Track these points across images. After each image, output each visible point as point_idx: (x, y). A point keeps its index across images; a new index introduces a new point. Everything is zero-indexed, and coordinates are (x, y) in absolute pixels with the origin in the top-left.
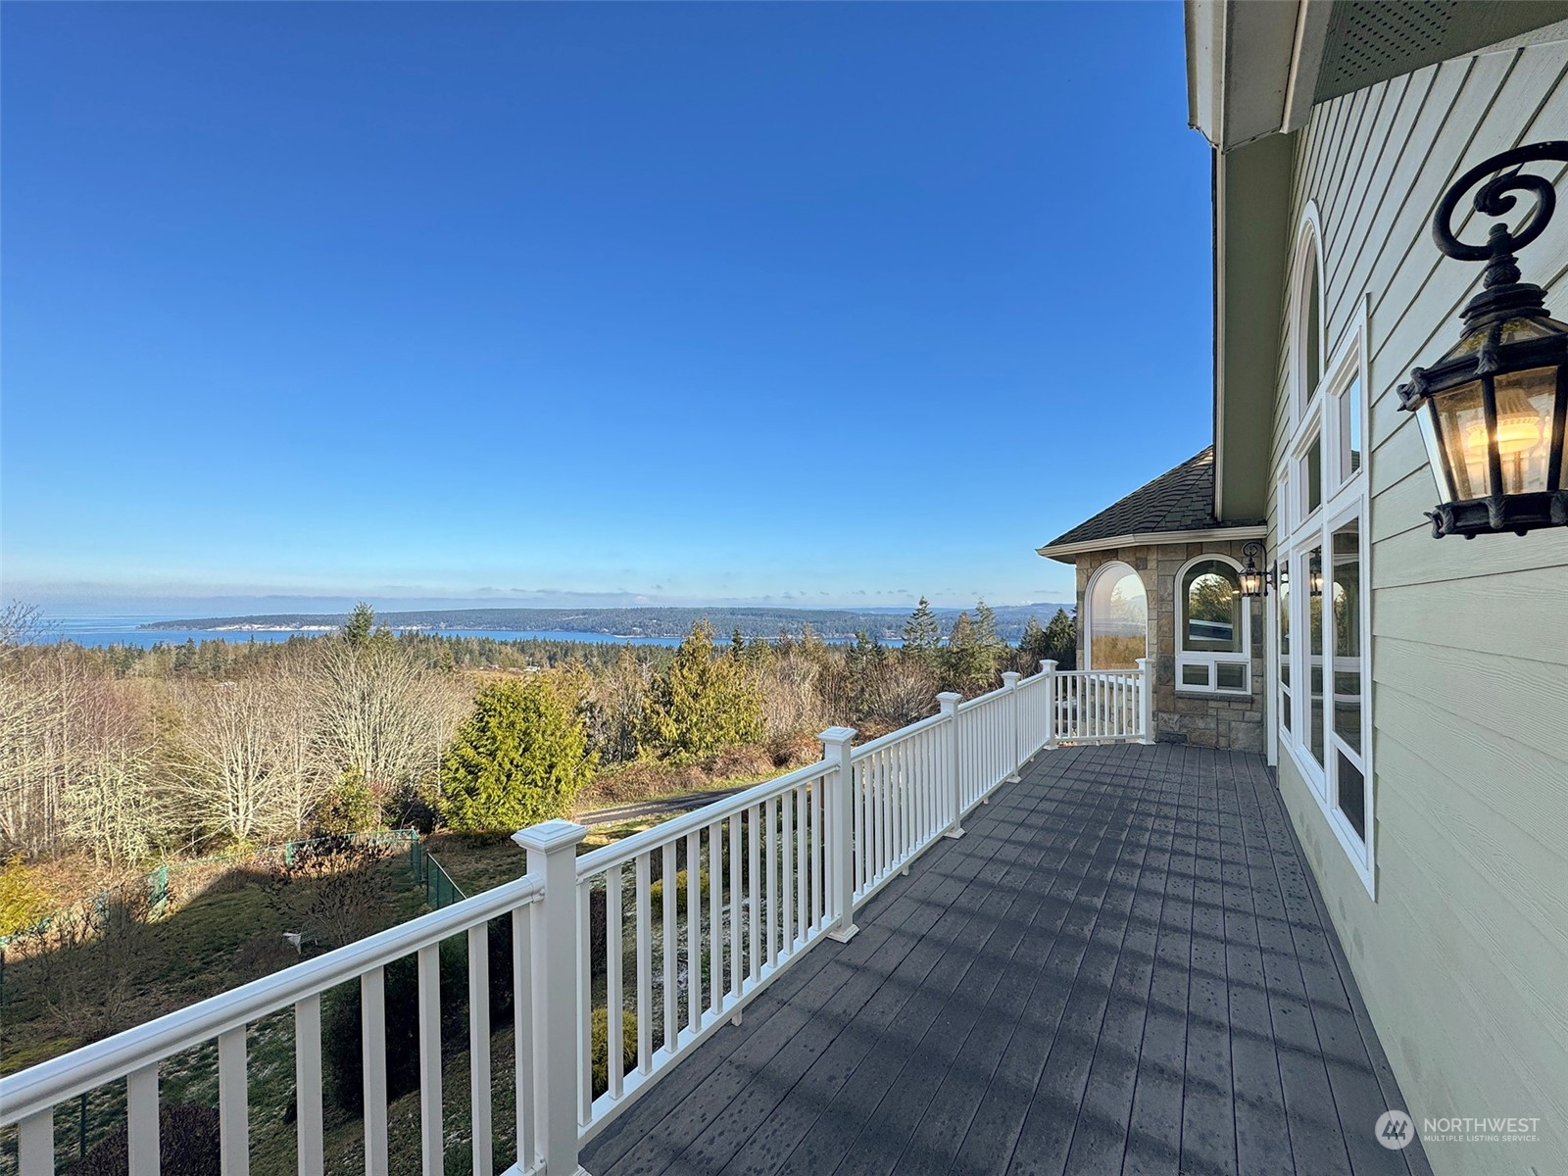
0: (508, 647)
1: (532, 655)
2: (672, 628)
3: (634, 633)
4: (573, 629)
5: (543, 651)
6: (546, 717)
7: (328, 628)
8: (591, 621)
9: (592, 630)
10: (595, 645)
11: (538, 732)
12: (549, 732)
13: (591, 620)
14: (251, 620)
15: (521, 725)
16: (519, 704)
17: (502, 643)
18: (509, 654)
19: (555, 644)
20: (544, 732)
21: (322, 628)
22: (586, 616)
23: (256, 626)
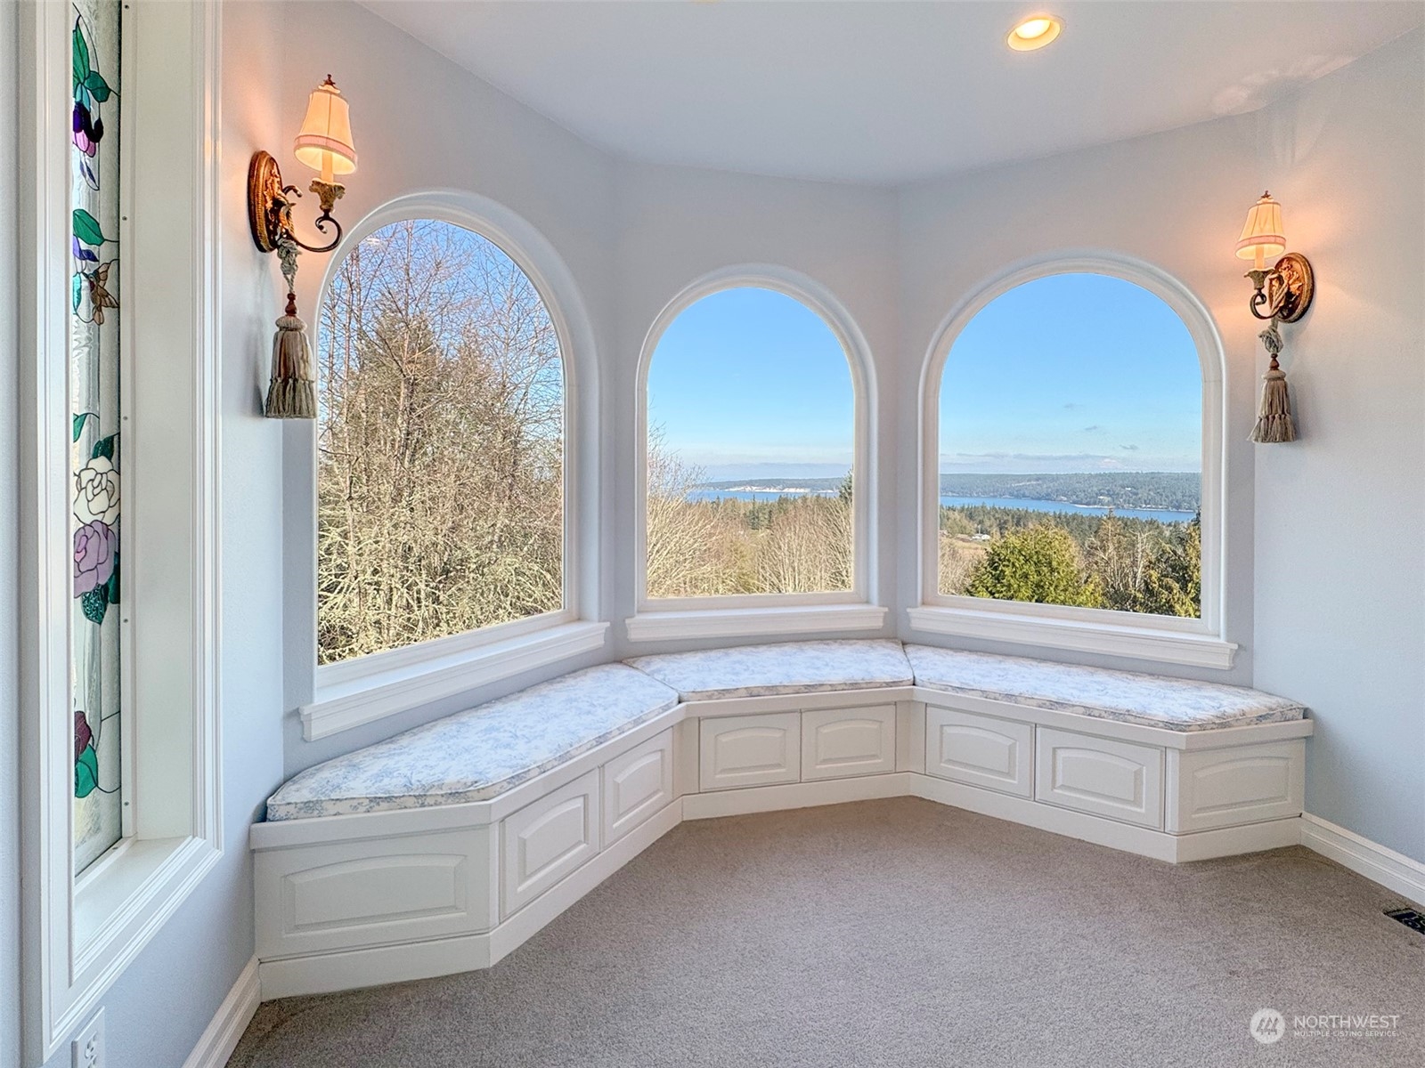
0: (956, 513)
1: (981, 522)
2: (1153, 498)
3: (1101, 502)
4: (1024, 496)
5: (993, 519)
6: (1059, 573)
7: (802, 490)
8: (1044, 488)
9: (1047, 497)
10: (1052, 514)
11: (1051, 585)
12: (1061, 588)
13: (1045, 486)
14: (751, 483)
15: (1034, 578)
16: (1031, 557)
17: (949, 509)
18: (957, 520)
19: (1006, 512)
20: (1056, 586)
21: (798, 490)
22: (1040, 482)
23: (754, 488)
